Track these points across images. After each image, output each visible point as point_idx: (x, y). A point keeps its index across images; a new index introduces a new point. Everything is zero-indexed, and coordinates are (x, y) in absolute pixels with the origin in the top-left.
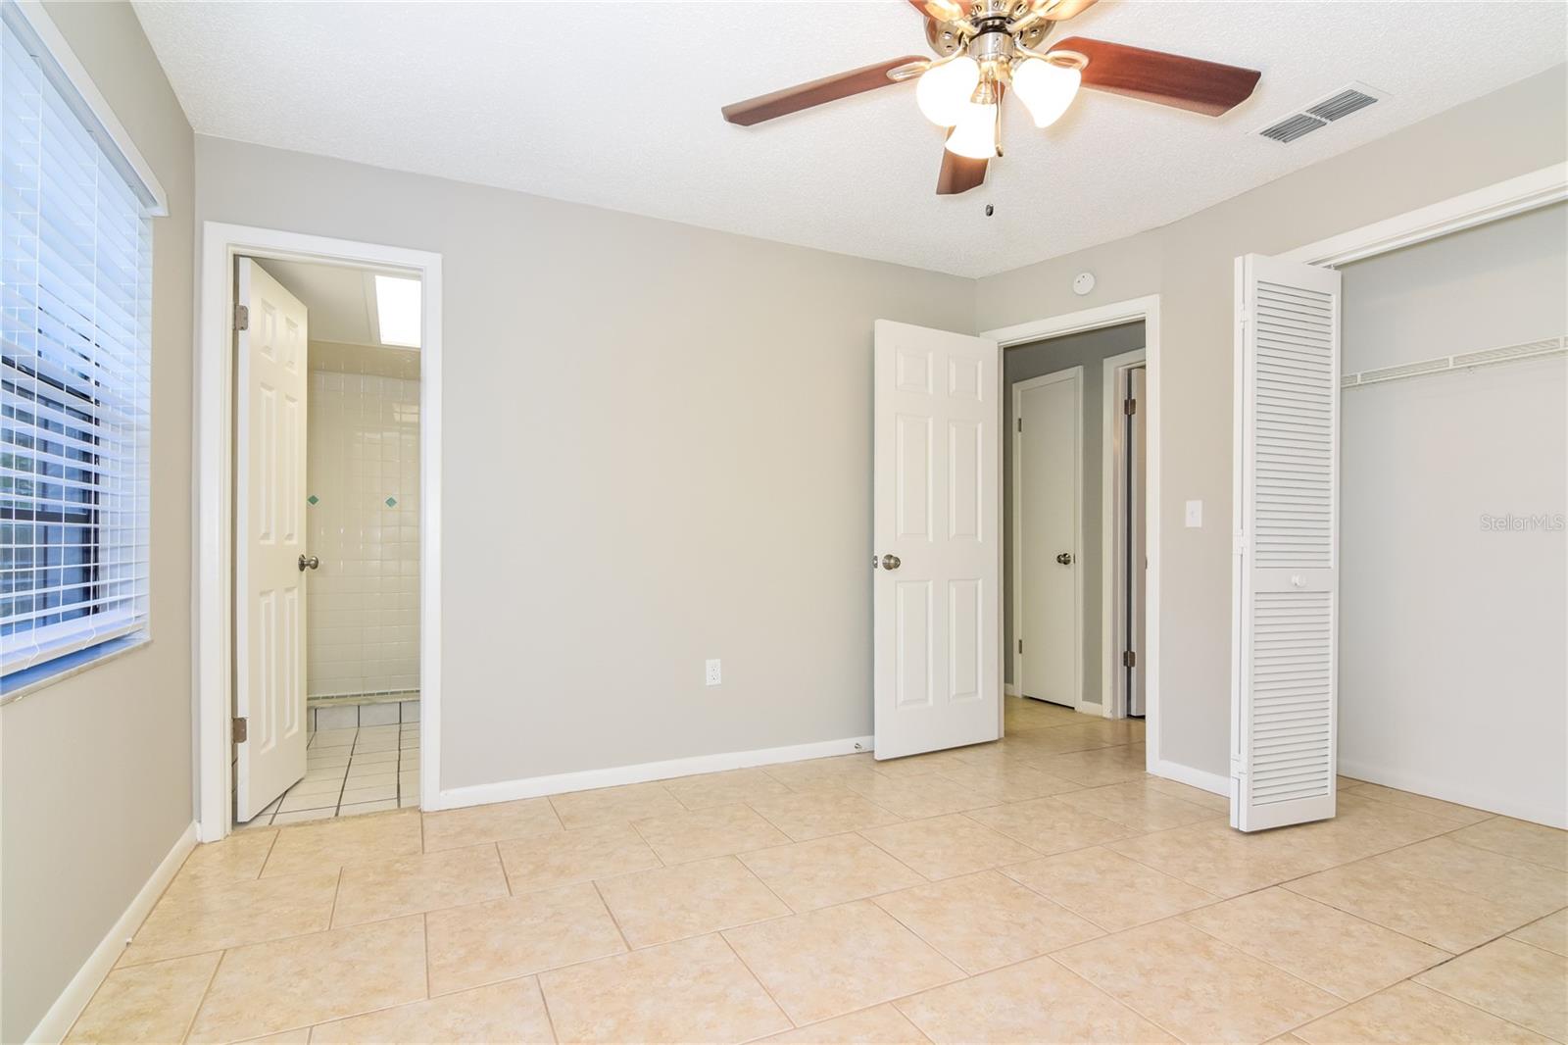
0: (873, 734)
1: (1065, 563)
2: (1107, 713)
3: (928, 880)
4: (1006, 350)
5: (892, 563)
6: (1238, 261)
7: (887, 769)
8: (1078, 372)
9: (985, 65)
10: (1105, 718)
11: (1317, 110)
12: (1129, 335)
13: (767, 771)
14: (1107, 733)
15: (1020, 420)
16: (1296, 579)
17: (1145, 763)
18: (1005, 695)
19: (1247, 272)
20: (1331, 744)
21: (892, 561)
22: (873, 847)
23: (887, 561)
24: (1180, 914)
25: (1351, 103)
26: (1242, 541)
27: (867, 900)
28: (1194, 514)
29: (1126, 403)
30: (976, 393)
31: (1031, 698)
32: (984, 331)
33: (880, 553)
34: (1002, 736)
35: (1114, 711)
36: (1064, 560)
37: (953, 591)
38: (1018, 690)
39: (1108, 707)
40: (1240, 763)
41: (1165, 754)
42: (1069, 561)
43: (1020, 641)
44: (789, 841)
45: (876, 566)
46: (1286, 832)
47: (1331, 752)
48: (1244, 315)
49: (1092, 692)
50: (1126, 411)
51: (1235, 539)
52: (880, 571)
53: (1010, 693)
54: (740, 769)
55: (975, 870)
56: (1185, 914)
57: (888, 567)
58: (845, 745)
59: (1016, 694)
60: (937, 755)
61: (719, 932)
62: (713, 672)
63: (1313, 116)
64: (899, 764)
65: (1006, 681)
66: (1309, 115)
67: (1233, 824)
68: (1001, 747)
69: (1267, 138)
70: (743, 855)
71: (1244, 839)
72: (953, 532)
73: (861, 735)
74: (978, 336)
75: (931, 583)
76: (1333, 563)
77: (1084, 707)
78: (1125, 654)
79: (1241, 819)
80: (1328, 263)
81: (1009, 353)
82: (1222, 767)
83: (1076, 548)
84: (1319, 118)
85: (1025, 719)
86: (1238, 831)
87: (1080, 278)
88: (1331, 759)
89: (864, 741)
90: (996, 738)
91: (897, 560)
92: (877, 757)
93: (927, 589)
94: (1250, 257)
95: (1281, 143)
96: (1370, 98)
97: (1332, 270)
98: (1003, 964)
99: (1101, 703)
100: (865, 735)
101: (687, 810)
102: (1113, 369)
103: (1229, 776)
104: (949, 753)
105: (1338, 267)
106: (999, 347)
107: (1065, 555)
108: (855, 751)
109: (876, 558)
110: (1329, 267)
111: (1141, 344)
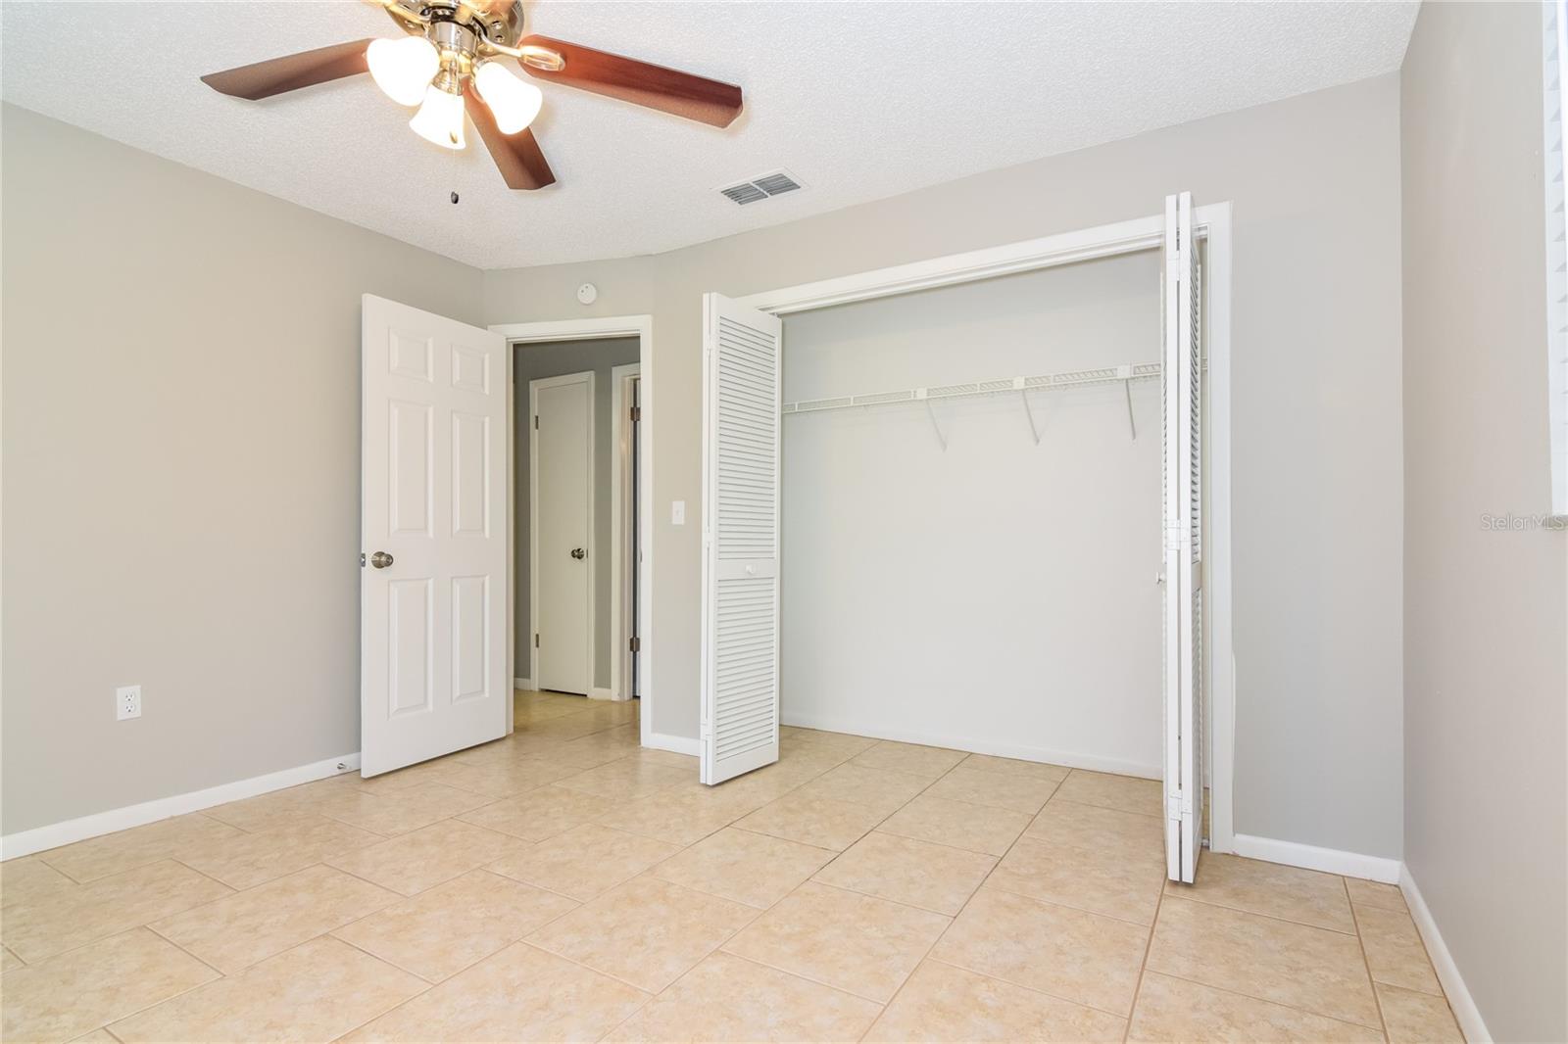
0: (359, 749)
1: (579, 558)
2: (615, 697)
3: (404, 896)
4: (516, 346)
5: (384, 561)
6: (706, 296)
7: (374, 786)
8: (589, 377)
9: (447, 54)
10: (613, 702)
11: (760, 183)
12: (626, 348)
13: (213, 815)
14: (615, 715)
15: (537, 417)
16: (748, 568)
17: (639, 738)
18: (516, 689)
19: (713, 307)
20: (775, 701)
21: (383, 559)
22: (343, 875)
23: (378, 559)
24: (649, 870)
25: (780, 185)
26: (709, 537)
27: (325, 936)
28: (679, 513)
29: (632, 410)
30: (483, 385)
31: (547, 691)
32: (491, 324)
33: (369, 550)
34: (511, 731)
35: (621, 694)
36: (578, 554)
37: (457, 588)
38: (535, 683)
39: (615, 692)
40: (707, 728)
41: (655, 729)
42: (582, 556)
43: (537, 636)
44: (230, 891)
45: (363, 564)
46: (741, 780)
47: (775, 707)
48: (710, 343)
49: (603, 679)
50: (632, 418)
51: (703, 534)
52: (369, 571)
53: (520, 687)
54: (172, 818)
55: (459, 874)
56: (651, 870)
57: (379, 565)
58: (327, 767)
59: (532, 689)
60: (435, 762)
61: (104, 1028)
62: (128, 701)
63: (758, 188)
64: (391, 778)
65: (516, 675)
66: (754, 185)
67: (703, 781)
68: (510, 743)
69: (726, 197)
70: (158, 924)
71: (710, 792)
72: (457, 527)
73: (346, 754)
74: (486, 329)
75: (431, 582)
76: (776, 554)
77: (595, 693)
78: (632, 640)
79: (708, 776)
80: (772, 311)
81: (520, 350)
82: (694, 732)
83: (588, 542)
84: (762, 190)
85: (539, 712)
86: (706, 786)
87: (583, 288)
88: (775, 714)
89: (349, 760)
90: (504, 735)
91: (390, 557)
92: (364, 775)
93: (426, 588)
94: (715, 293)
95: (737, 203)
96: (795, 184)
97: (775, 317)
98: (472, 962)
99: (610, 688)
100: (352, 753)
101: (79, 884)
102: (620, 375)
103: (699, 739)
104: (450, 758)
105: (780, 316)
106: (508, 343)
107: (579, 550)
108: (339, 772)
109: (363, 556)
110: (773, 314)
111: (635, 359)
